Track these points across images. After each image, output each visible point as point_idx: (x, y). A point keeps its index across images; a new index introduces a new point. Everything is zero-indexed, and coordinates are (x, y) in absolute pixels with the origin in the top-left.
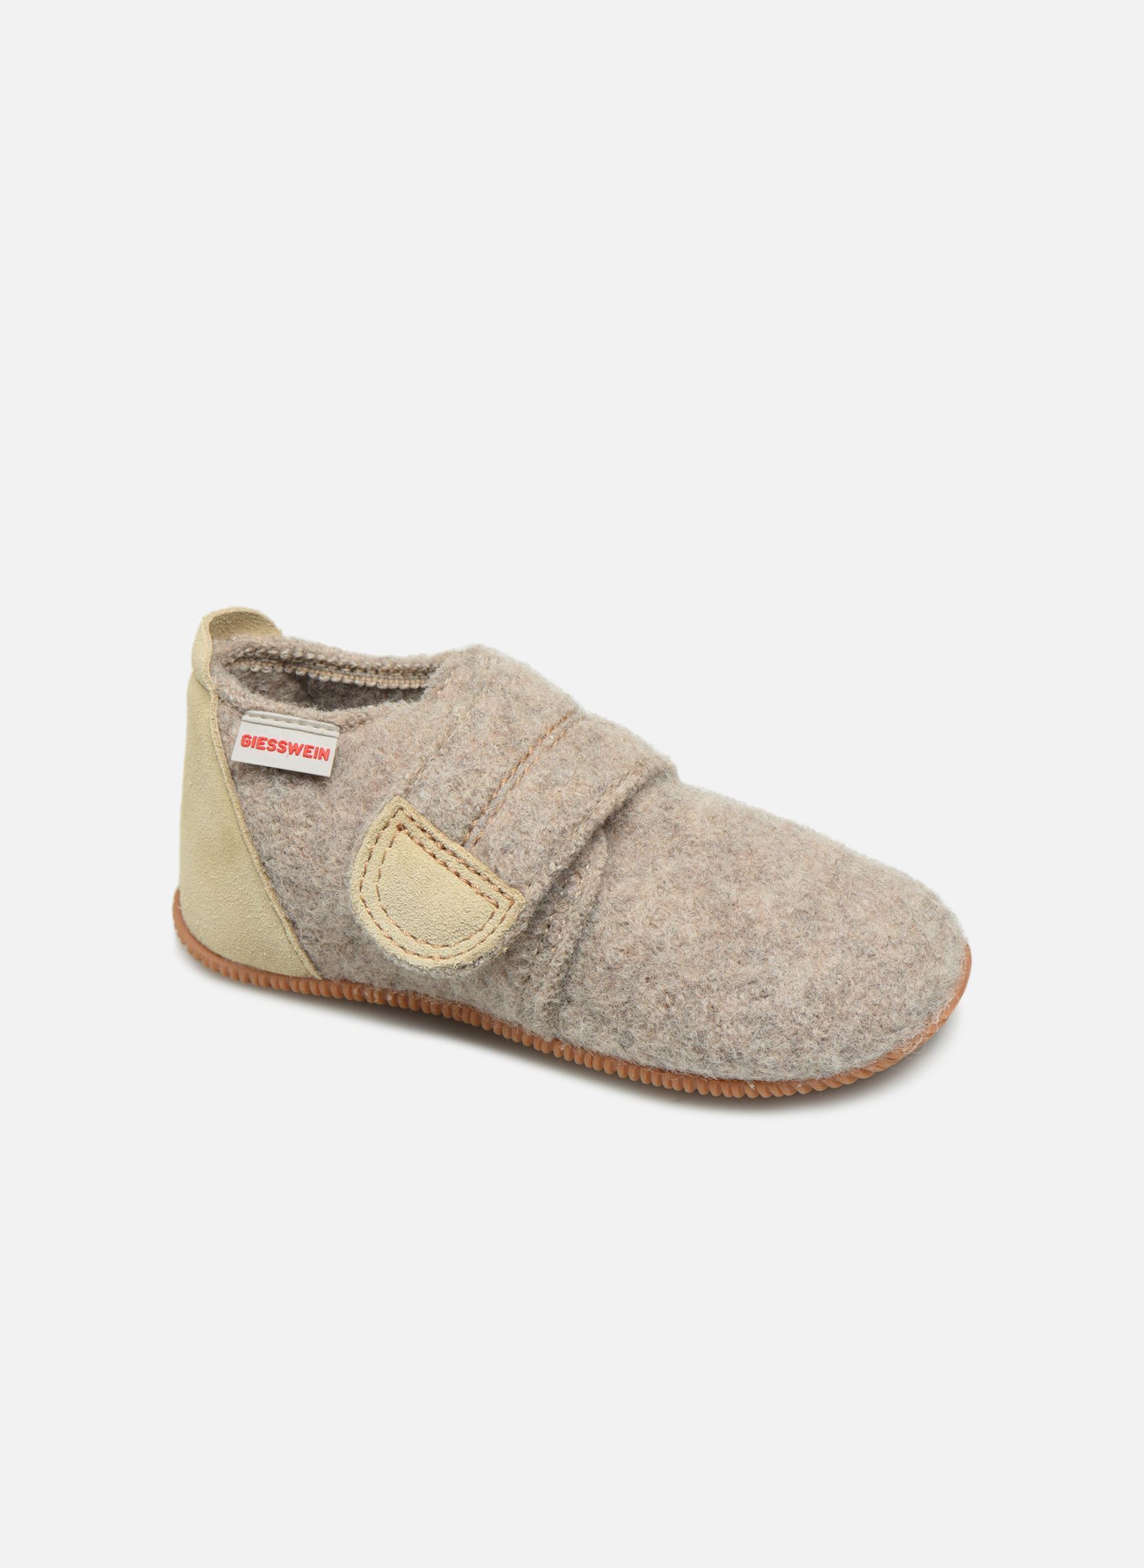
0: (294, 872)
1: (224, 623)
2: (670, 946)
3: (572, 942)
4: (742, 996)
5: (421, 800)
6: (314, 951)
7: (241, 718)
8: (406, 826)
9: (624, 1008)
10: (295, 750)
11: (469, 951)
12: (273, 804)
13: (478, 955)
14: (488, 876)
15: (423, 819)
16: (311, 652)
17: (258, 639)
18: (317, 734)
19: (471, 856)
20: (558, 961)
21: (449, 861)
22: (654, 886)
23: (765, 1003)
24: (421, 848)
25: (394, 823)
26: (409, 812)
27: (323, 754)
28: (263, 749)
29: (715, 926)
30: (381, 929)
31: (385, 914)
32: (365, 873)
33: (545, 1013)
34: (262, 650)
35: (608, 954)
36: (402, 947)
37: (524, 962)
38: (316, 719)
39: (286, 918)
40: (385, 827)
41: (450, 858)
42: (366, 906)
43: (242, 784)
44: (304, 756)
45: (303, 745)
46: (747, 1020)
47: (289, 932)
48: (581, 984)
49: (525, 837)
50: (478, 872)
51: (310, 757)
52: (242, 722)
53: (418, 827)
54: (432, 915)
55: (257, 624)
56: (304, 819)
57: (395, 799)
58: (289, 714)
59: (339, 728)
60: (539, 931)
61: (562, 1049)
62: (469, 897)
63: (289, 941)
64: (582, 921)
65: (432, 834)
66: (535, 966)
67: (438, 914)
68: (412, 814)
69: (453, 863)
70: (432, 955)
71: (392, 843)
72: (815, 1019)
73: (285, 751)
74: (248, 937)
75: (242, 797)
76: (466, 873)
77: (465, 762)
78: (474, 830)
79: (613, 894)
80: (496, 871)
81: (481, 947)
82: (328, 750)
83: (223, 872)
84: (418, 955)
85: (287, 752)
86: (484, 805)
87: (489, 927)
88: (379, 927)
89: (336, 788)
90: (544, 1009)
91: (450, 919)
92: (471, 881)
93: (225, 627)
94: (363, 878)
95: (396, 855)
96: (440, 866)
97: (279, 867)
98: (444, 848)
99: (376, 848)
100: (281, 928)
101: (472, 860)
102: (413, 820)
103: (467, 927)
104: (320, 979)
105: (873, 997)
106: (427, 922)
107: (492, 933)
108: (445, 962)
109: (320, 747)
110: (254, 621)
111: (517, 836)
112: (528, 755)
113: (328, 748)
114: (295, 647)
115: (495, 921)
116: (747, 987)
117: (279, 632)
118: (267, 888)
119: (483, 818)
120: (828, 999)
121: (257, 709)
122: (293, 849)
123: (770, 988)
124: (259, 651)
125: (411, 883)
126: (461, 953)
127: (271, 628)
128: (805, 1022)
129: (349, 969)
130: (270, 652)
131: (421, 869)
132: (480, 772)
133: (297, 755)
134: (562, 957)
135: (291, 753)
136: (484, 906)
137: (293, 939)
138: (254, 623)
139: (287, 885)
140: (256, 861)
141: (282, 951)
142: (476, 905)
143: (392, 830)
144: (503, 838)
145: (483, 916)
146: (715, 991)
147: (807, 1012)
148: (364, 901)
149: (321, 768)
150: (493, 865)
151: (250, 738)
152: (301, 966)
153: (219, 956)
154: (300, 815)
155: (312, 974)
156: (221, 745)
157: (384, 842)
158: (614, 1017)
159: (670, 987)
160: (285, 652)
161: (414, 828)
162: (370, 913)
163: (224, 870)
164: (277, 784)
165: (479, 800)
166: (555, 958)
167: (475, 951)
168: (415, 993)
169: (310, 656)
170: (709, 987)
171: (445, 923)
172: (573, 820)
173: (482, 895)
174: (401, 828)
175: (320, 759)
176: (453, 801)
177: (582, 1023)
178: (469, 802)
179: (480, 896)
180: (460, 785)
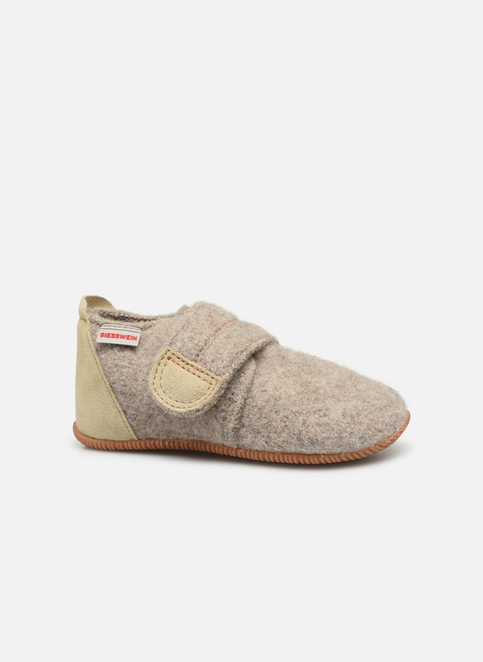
0: (124, 388)
1: (91, 301)
2: (284, 397)
3: (243, 399)
4: (316, 416)
5: (177, 346)
6: (134, 424)
7: (100, 328)
8: (171, 357)
9: (267, 425)
10: (123, 337)
11: (200, 403)
12: (114, 360)
13: (205, 404)
14: (207, 372)
15: (178, 354)
16: (127, 314)
17: (105, 309)
18: (131, 331)
19: (199, 366)
20: (238, 408)
21: (190, 369)
22: (276, 376)
23: (326, 418)
24: (178, 366)
25: (166, 357)
26: (172, 351)
27: (135, 338)
28: (110, 337)
29: (303, 389)
30: (163, 400)
31: (164, 394)
32: (155, 378)
33: (233, 433)
34: (107, 313)
35: (259, 403)
36: (172, 406)
37: (223, 411)
38: (131, 326)
39: (122, 410)
40: (162, 359)
41: (190, 367)
42: (156, 391)
43: (101, 354)
44: (127, 339)
45: (126, 336)
46: (319, 425)
47: (123, 416)
48: (248, 417)
49: (221, 356)
50: (202, 371)
51: (129, 339)
52: (101, 329)
53: (176, 357)
54: (184, 390)
55: (105, 303)
56: (128, 365)
57: (166, 347)
58: (120, 324)
59: (141, 329)
60: (229, 396)
61: (241, 452)
62: (199, 381)
63: (124, 421)
64: (247, 391)
65: (182, 359)
66: (228, 412)
67: (187, 389)
68: (174, 352)
69: (192, 369)
70: (185, 407)
71: (165, 365)
72: (347, 424)
73: (119, 337)
74: (106, 423)
75: (101, 359)
76: (197, 373)
77: (194, 330)
78: (200, 356)
79: (259, 380)
80: (210, 370)
81: (205, 401)
82: (137, 337)
83: (94, 396)
84: (179, 408)
85: (120, 338)
86: (203, 345)
87: (208, 393)
88: (162, 399)
89: (141, 352)
90: (233, 431)
91: (192, 391)
92: (199, 376)
93: (91, 303)
94: (154, 380)
95: (167, 369)
96: (186, 371)
97: (118, 387)
98: (187, 364)
99: (159, 368)
100: (120, 416)
101: (200, 367)
102: (174, 354)
103: (199, 393)
104: (137, 439)
105: (370, 416)
106: (182, 393)
107: (210, 395)
108: (190, 409)
109: (133, 336)
110: (103, 302)
111: (218, 356)
112: (220, 329)
114: (120, 313)
115: (211, 390)
116: (318, 412)
117: (114, 307)
118: (113, 397)
119: (203, 351)
120: (352, 417)
121: (107, 323)
122: (124, 377)
123: (327, 413)
124: (106, 314)
125: (174, 378)
126: (197, 405)
127: (110, 305)
128: (344, 425)
129: (149, 431)
130: (110, 314)
131: (178, 373)
132: (201, 334)
133: (124, 339)
134: (239, 406)
135: (121, 338)
136: (206, 384)
137: (125, 420)
138: (103, 303)
139: (122, 395)
140: (108, 386)
141: (121, 427)
142: (202, 384)
143: (165, 359)
144: (212, 357)
145: (205, 389)
146: (304, 414)
147: (344, 422)
148: (155, 389)
149: (134, 343)
150: (209, 367)
151: (104, 334)
152: (129, 434)
153: (93, 438)
154: (126, 363)
155: (133, 437)
156: (92, 340)
157: (162, 365)
158: (263, 430)
159: (285, 414)
160: (116, 314)
161: (174, 357)
162: (158, 394)
163: (95, 395)
164: (116, 351)
165: (202, 344)
166: (236, 407)
167: (203, 403)
168: (177, 439)
169: (127, 316)
170: (302, 413)
171: (190, 393)
172: (240, 349)
173: (205, 380)
174: (169, 358)
175: (133, 340)
176: (190, 345)
177: (249, 435)
178: (197, 344)
179: (204, 381)
180: (193, 339)
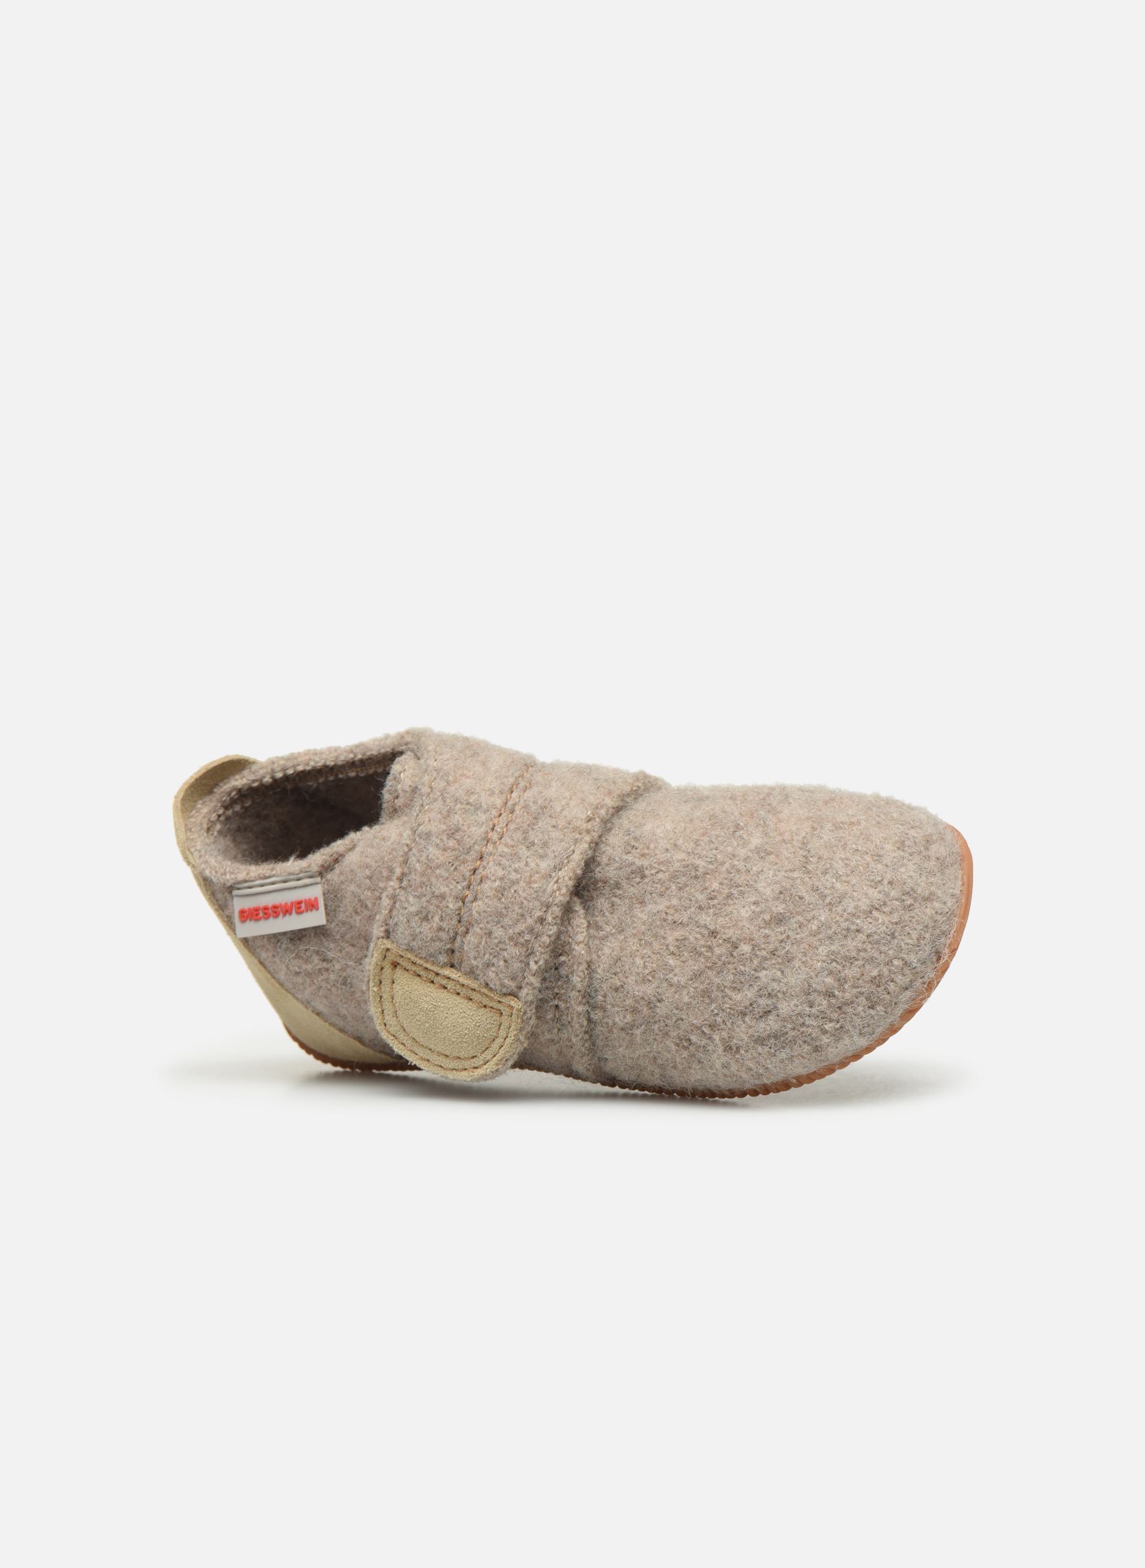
5: (401, 937)
7: (231, 894)
8: (398, 962)
10: (287, 910)
11: (495, 1056)
12: (289, 960)
13: (504, 1059)
15: (409, 954)
18: (301, 887)
19: (462, 976)
20: (579, 1034)
21: (446, 984)
24: (419, 979)
25: (387, 964)
26: (395, 950)
27: (312, 905)
28: (259, 918)
31: (415, 1043)
32: (383, 1011)
38: (294, 873)
40: (382, 969)
41: (446, 981)
43: (257, 949)
44: (297, 912)
45: (292, 903)
50: (473, 988)
51: (303, 912)
52: (234, 898)
53: (409, 962)
57: (380, 941)
58: (269, 876)
59: (318, 875)
62: (474, 1009)
65: (422, 965)
67: (456, 1034)
68: (399, 951)
69: (450, 985)
71: (393, 981)
73: (279, 914)
75: (261, 960)
76: (463, 991)
77: (425, 890)
78: (456, 952)
80: (487, 985)
81: (503, 1051)
82: (317, 899)
84: (456, 1070)
87: (502, 1034)
89: (337, 929)
91: (466, 1036)
92: (471, 998)
94: (383, 1016)
95: (401, 991)
96: (441, 990)
98: (437, 975)
99: (382, 989)
101: (464, 979)
102: (401, 956)
107: (507, 1038)
108: (479, 1072)
109: (308, 899)
112: (482, 857)
113: (316, 896)
115: (505, 1028)
119: (459, 939)
121: (240, 882)
131: (425, 999)
135: (285, 915)
136: (490, 1016)
142: (483, 1017)
143: (389, 969)
144: (481, 954)
145: (493, 1026)
148: (392, 1035)
149: (316, 918)
150: (482, 979)
151: (246, 911)
154: (316, 962)
157: (386, 982)
161: (405, 962)
164: (285, 942)
165: (450, 923)
166: (574, 1032)
173: (485, 1007)
174: (395, 965)
175: (312, 910)
176: (428, 931)
178: (441, 928)
179: (483, 1009)
180: (427, 914)
